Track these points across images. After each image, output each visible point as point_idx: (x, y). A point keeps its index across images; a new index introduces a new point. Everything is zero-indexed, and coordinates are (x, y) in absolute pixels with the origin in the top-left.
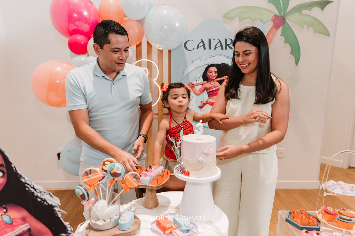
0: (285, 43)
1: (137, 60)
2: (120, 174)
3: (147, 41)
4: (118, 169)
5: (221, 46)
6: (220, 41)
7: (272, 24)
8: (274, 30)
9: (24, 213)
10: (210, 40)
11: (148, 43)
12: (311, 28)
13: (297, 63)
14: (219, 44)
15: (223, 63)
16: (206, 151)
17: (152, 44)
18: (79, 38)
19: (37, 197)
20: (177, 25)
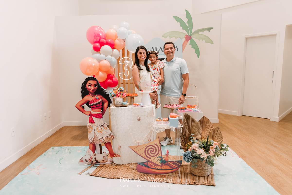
0: (192, 48)
1: (123, 57)
2: (123, 90)
3: (127, 50)
4: (122, 89)
5: (162, 50)
6: (161, 48)
7: (185, 39)
8: (186, 42)
9: (101, 96)
10: (156, 47)
11: (127, 51)
12: (204, 40)
13: (198, 57)
14: (161, 49)
15: (163, 58)
16: (147, 84)
17: (129, 51)
18: (97, 45)
19: (105, 92)
20: (140, 42)
